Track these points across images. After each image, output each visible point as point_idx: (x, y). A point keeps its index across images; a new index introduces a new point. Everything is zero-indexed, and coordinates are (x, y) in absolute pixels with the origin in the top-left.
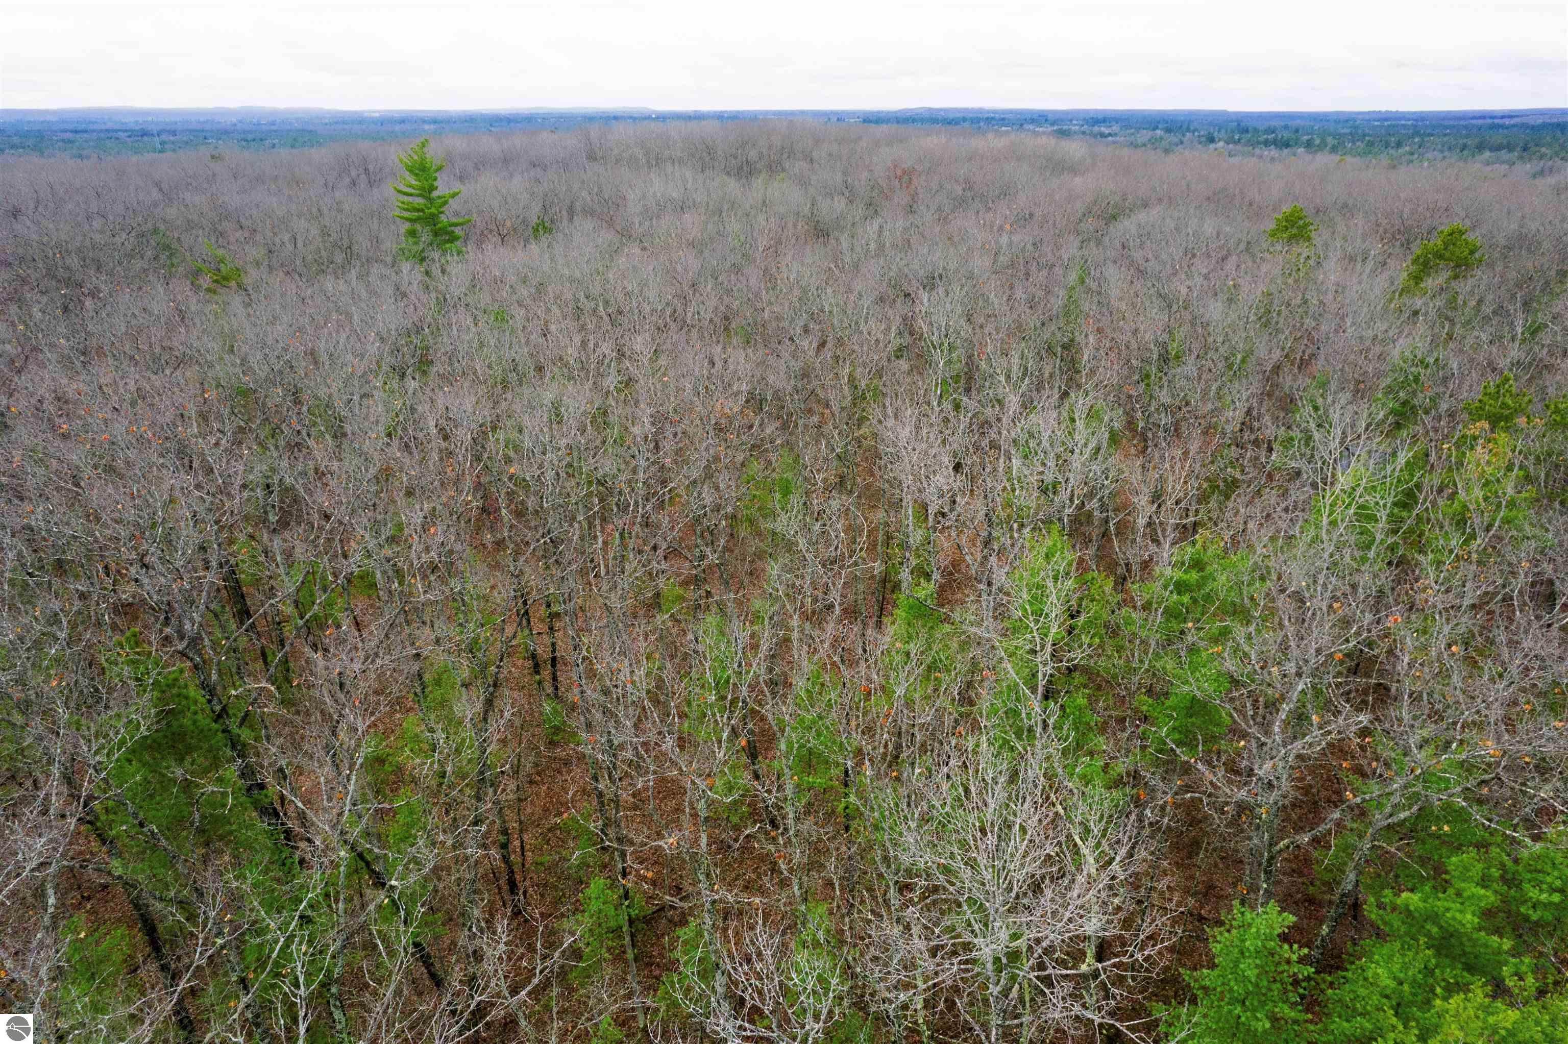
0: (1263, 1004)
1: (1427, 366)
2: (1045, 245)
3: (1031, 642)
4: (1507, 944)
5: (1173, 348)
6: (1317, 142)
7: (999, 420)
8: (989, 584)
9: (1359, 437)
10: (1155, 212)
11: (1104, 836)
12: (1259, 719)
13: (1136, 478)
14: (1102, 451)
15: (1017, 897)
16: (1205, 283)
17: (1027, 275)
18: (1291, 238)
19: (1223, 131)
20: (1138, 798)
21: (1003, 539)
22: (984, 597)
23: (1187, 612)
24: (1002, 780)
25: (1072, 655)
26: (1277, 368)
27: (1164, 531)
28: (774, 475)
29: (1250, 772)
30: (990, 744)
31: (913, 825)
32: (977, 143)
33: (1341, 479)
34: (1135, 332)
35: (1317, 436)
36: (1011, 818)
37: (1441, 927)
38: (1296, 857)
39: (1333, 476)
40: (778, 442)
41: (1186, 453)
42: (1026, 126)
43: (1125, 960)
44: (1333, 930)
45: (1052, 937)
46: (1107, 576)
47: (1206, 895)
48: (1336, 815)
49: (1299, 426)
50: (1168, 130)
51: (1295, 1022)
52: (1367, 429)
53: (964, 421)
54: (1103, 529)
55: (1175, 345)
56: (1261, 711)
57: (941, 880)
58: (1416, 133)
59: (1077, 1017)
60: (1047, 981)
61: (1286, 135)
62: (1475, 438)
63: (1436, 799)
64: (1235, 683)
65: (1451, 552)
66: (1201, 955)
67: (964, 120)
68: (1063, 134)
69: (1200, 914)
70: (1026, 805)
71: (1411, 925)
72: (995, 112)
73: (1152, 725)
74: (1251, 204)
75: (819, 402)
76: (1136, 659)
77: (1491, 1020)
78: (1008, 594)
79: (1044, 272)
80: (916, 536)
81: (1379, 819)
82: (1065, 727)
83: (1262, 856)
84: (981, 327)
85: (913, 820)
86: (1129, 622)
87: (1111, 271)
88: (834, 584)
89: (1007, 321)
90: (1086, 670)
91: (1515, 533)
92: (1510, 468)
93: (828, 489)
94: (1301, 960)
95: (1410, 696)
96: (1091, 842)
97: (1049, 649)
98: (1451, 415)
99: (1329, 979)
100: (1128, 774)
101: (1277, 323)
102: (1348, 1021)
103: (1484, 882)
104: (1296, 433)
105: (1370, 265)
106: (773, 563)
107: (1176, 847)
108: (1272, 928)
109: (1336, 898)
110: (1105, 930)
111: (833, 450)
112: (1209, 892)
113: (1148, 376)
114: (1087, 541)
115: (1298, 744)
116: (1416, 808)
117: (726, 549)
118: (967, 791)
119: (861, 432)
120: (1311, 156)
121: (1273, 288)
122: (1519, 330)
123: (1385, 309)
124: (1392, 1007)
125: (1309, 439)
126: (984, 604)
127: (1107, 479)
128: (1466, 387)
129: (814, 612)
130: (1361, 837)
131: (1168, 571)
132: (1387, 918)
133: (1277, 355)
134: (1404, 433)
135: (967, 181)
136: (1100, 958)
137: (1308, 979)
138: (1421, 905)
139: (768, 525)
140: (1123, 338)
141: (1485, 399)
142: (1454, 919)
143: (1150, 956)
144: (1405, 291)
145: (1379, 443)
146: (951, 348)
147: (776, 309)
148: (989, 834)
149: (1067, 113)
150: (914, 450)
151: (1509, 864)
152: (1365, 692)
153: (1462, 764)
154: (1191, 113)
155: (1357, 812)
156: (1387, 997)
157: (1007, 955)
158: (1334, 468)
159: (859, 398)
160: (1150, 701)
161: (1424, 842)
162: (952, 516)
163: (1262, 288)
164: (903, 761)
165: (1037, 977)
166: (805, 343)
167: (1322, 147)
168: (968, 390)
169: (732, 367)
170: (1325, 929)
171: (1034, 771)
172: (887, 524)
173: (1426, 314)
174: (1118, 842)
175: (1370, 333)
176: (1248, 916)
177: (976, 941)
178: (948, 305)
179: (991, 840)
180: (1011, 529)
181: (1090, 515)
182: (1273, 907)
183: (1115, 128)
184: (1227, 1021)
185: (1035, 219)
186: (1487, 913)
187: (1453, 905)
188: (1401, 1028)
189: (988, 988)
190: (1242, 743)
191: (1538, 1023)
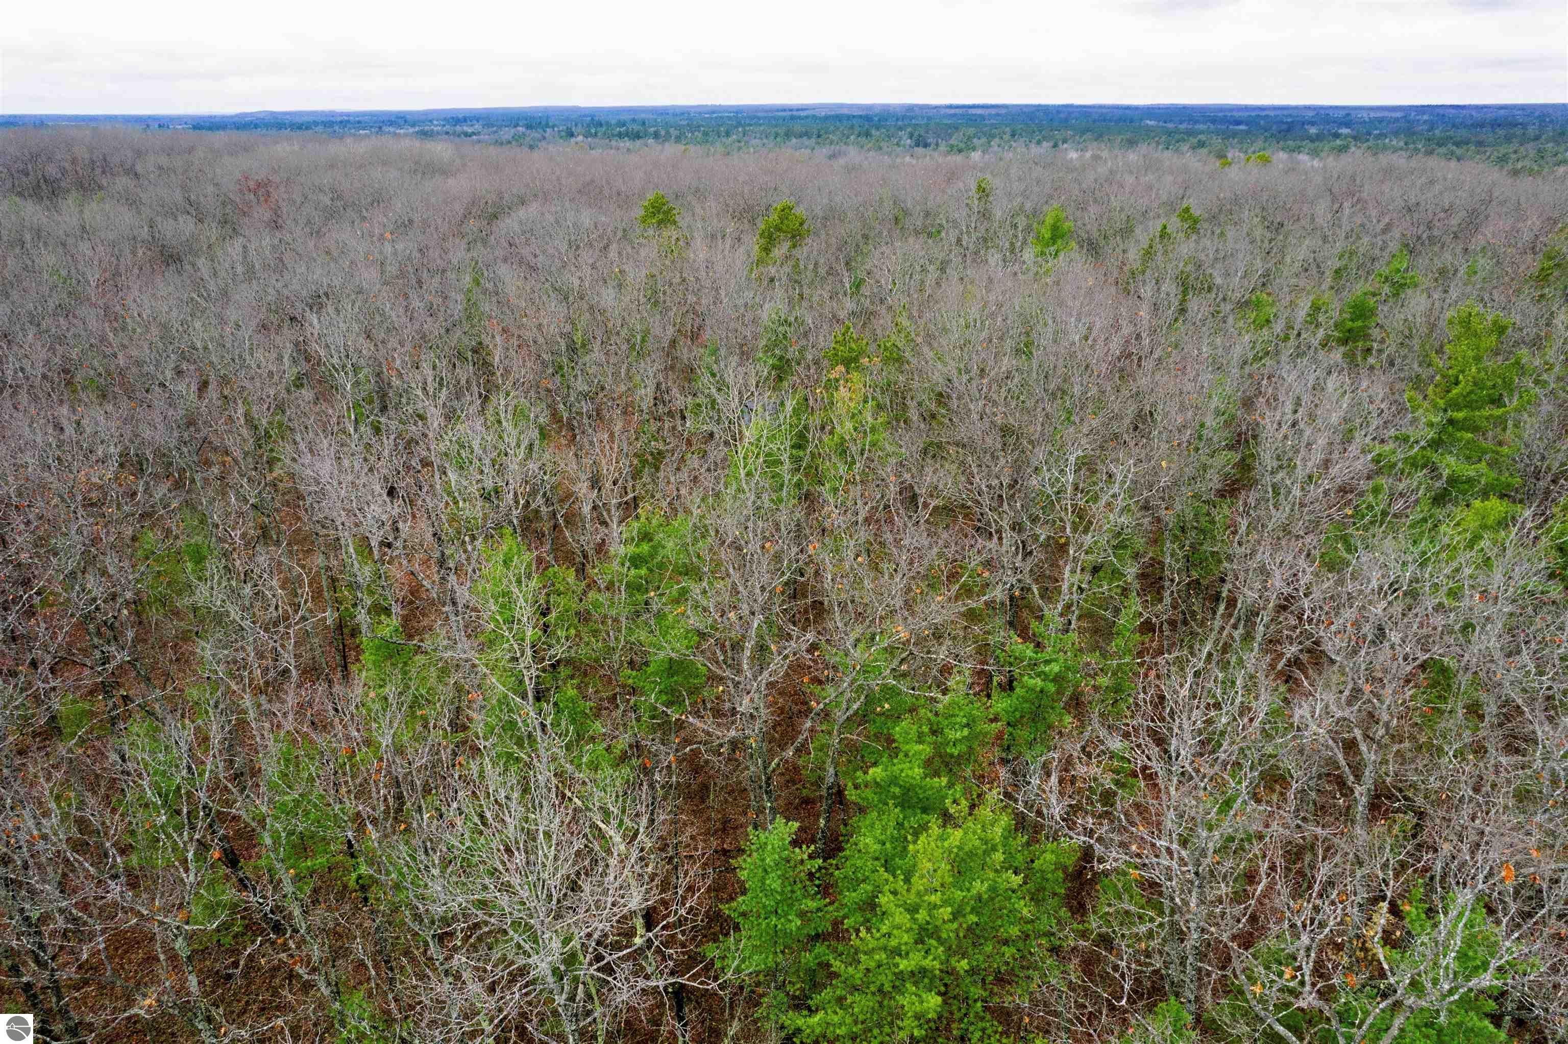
0: (791, 906)
1: (790, 325)
2: (431, 250)
3: (510, 651)
4: (944, 781)
5: (578, 337)
6: (663, 133)
7: (425, 435)
8: (454, 603)
9: (752, 394)
10: (533, 209)
11: (624, 812)
12: (730, 662)
13: (572, 467)
14: (536, 448)
15: (559, 901)
16: (594, 272)
17: (420, 283)
18: (660, 222)
19: (580, 125)
20: (645, 768)
21: (457, 556)
22: (453, 618)
23: (647, 582)
24: (515, 795)
25: (552, 652)
26: (673, 343)
27: (609, 511)
28: (179, 543)
29: (734, 711)
30: (494, 764)
31: (435, 872)
32: (337, 149)
33: (747, 434)
34: (540, 327)
35: (720, 399)
36: (533, 827)
37: (900, 787)
38: (787, 769)
39: (740, 432)
40: (174, 504)
41: (612, 435)
42: (386, 129)
43: (671, 919)
44: (828, 820)
45: (600, 926)
46: (568, 568)
47: (724, 830)
48: (808, 724)
49: (702, 393)
50: (529, 127)
51: (819, 910)
52: (757, 386)
53: (388, 443)
54: (552, 523)
55: (579, 334)
56: (729, 654)
57: (481, 916)
58: (739, 124)
59: (643, 990)
60: (608, 969)
61: (636, 127)
62: (837, 380)
63: (875, 684)
64: (702, 635)
65: (841, 478)
66: (733, 885)
67: (316, 123)
68: (426, 135)
69: (724, 849)
70: (545, 809)
71: (881, 793)
72: (348, 114)
73: (642, 695)
74: (619, 194)
75: (215, 449)
76: (612, 638)
77: (946, 844)
78: (475, 610)
79: (437, 279)
80: (364, 573)
81: (840, 715)
82: (563, 723)
83: (760, 779)
84: (383, 342)
85: (434, 865)
86: (596, 605)
87: (503, 270)
88: (283, 646)
89: (409, 331)
90: (569, 662)
91: (880, 453)
92: (866, 402)
93: (249, 544)
94: (811, 857)
95: (839, 605)
96: (614, 823)
97: (529, 652)
98: (816, 363)
99: (834, 862)
100: (631, 746)
101: (665, 302)
102: (855, 891)
103: (920, 741)
104: (701, 399)
105: (729, 242)
106: (203, 643)
107: (689, 797)
108: (783, 839)
109: (824, 793)
110: (647, 900)
111: (246, 501)
112: (727, 827)
113: (561, 367)
114: (540, 536)
115: (766, 674)
116: (863, 697)
117: (137, 640)
118: (482, 816)
119: (274, 475)
120: (660, 147)
121: (655, 271)
122: (848, 286)
123: (748, 279)
124: (882, 866)
125: (713, 402)
126: (454, 625)
127: (545, 473)
128: (821, 338)
129: (267, 683)
130: (830, 733)
131: (622, 550)
132: (863, 795)
133: (670, 331)
134: (785, 384)
135: (333, 190)
136: (649, 927)
137: (820, 868)
138: (884, 774)
139: (187, 601)
140: (528, 335)
141: (837, 346)
142: (907, 776)
143: (691, 908)
144: (760, 262)
145: (770, 397)
146: (356, 369)
147: (135, 353)
148: (516, 853)
149: (426, 113)
150: (340, 483)
151: (933, 718)
152: (806, 611)
153: (885, 649)
154: (546, 109)
155: (822, 715)
156: (877, 859)
157: (564, 961)
158: (739, 425)
159: (262, 438)
160: (634, 673)
161: (874, 722)
162: (399, 544)
163: (644, 272)
164: (408, 809)
165: (598, 970)
166: (181, 387)
167: (668, 137)
168: (384, 409)
169: (88, 430)
170: (822, 822)
171: (543, 775)
172: (328, 569)
173: (780, 279)
174: (637, 815)
175: (740, 302)
176: (762, 836)
177: (530, 961)
178: (341, 325)
179: (519, 858)
180: (464, 542)
181: (537, 511)
182: (780, 820)
183: (478, 127)
184: (768, 933)
185: (415, 225)
186: (928, 763)
187: (903, 766)
188: (891, 879)
189: (554, 1000)
190: (721, 688)
191: (974, 833)
